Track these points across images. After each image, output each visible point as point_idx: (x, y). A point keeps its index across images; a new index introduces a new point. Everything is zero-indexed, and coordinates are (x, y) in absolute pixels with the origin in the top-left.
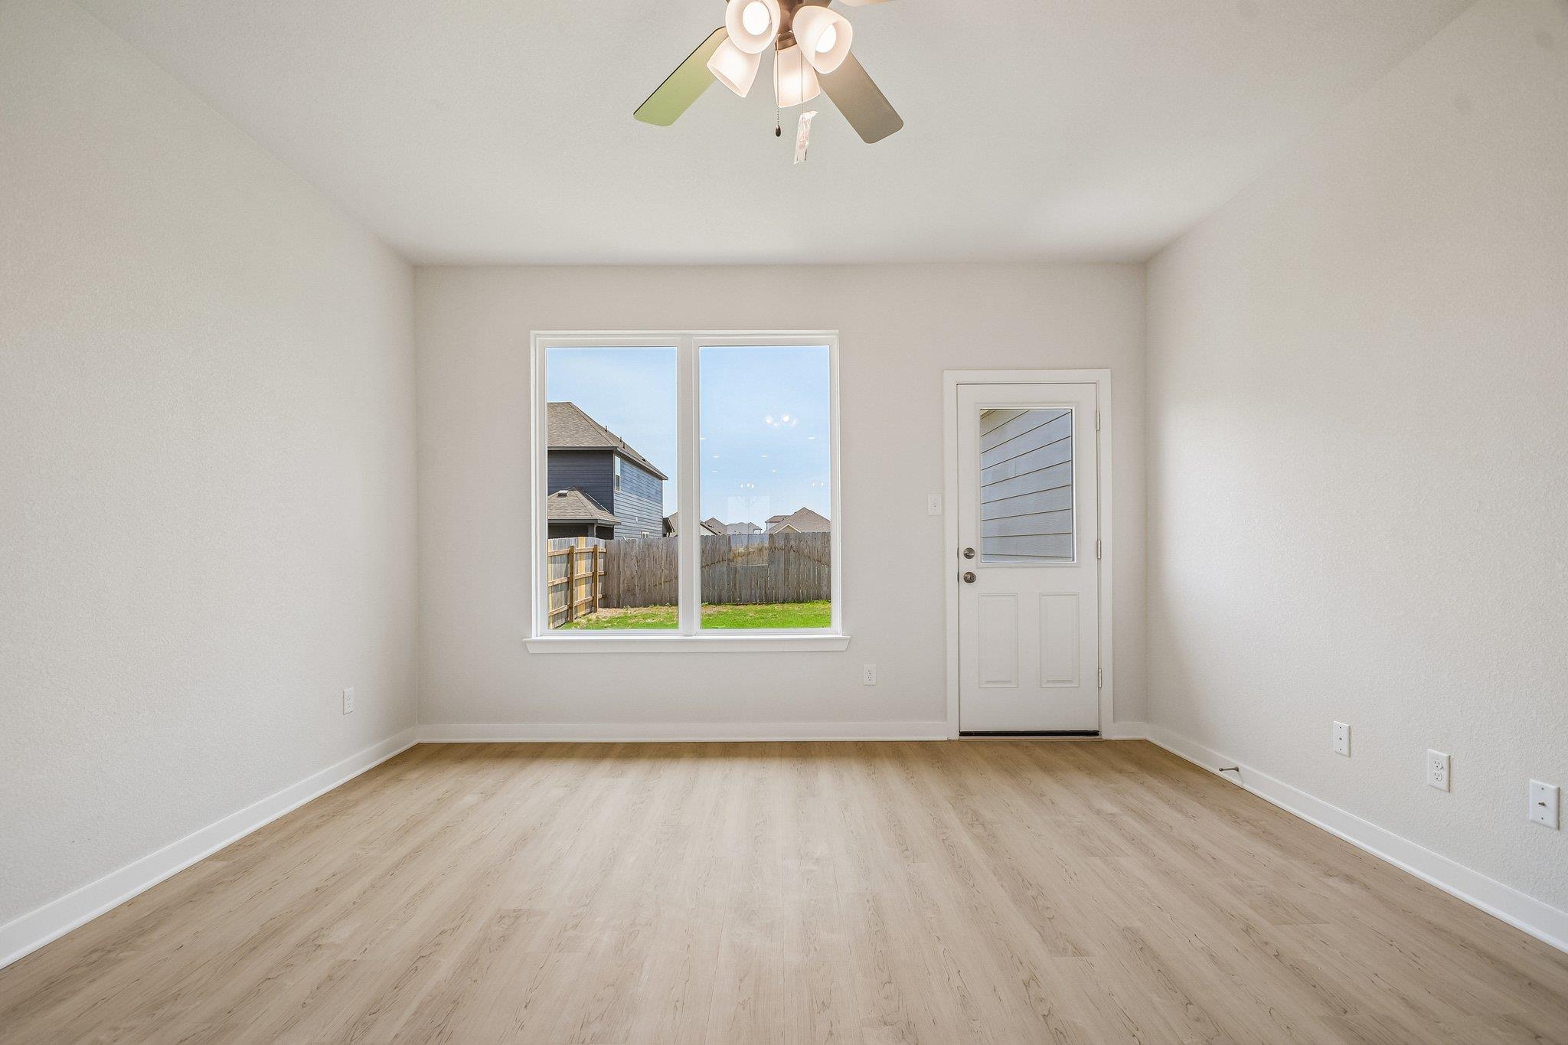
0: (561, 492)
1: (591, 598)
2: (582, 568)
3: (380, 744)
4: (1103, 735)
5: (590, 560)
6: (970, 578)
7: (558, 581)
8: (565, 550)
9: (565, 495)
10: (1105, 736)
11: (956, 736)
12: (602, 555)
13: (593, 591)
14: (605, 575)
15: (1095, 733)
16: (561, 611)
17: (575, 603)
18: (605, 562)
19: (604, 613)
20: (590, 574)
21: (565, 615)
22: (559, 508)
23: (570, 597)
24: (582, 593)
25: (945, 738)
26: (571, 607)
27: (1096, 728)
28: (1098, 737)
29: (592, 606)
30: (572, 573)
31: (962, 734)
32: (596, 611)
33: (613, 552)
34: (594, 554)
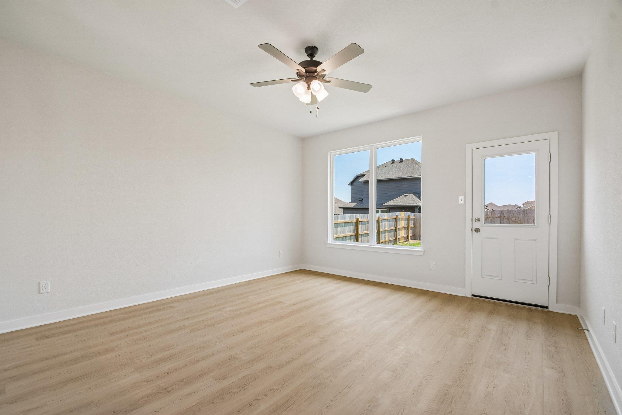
0: (405, 194)
1: (406, 236)
2: (402, 224)
3: (291, 266)
4: (550, 309)
5: (406, 221)
6: (477, 230)
7: (390, 228)
8: (394, 217)
9: (407, 196)
10: (551, 309)
11: (469, 295)
12: (413, 219)
13: (408, 233)
14: (414, 226)
15: (546, 307)
16: (391, 239)
17: (398, 237)
18: (414, 222)
19: (411, 241)
20: (406, 226)
21: (394, 241)
22: (403, 201)
23: (396, 235)
24: (402, 234)
25: (464, 296)
26: (396, 239)
27: (546, 305)
28: (547, 309)
29: (407, 239)
30: (397, 226)
31: (473, 295)
32: (409, 241)
33: (418, 218)
34: (408, 219)
